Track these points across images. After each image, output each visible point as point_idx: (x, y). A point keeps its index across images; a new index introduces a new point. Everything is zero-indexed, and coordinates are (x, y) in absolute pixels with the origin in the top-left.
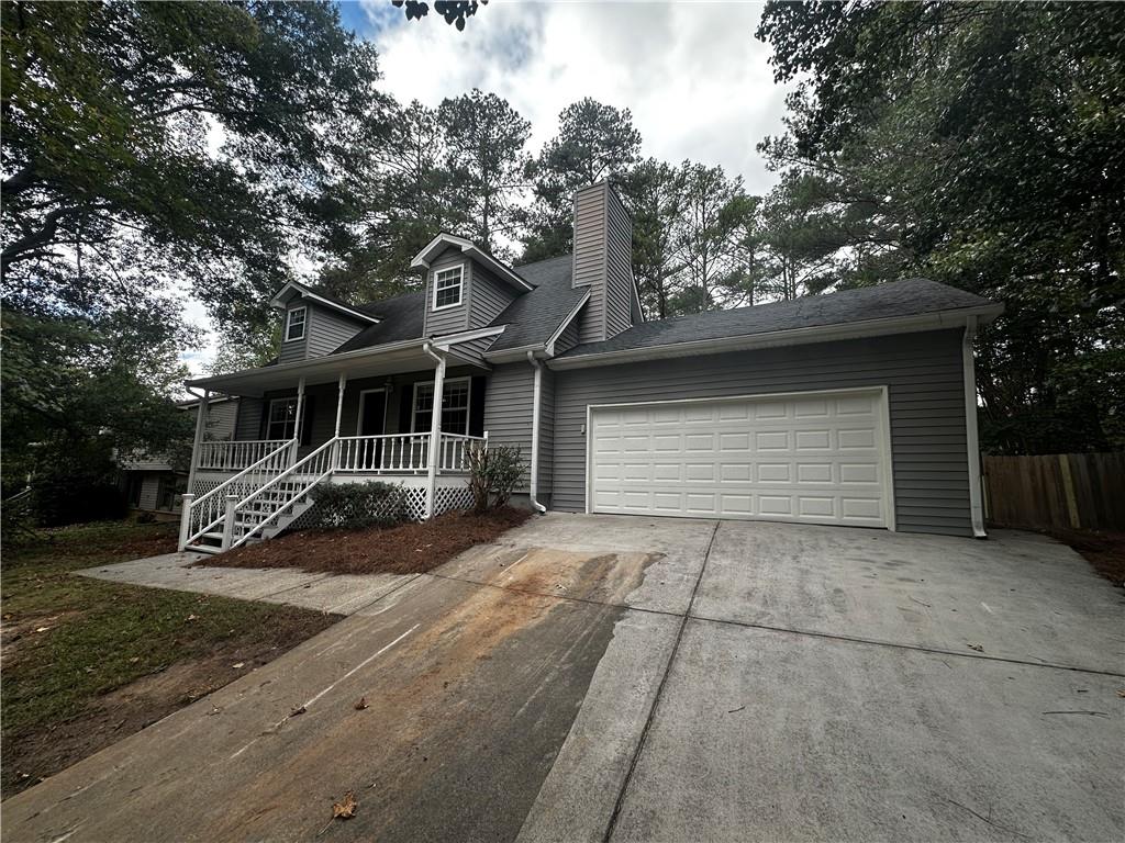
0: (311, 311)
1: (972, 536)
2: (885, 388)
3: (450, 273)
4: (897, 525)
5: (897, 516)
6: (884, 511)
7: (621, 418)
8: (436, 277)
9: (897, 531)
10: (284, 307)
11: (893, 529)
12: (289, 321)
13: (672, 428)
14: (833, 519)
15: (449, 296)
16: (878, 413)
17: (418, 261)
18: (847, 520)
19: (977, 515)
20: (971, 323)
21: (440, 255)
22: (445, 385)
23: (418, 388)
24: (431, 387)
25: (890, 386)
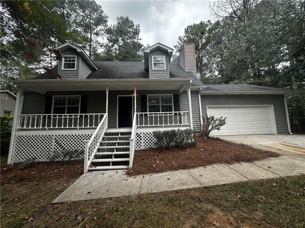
1: (290, 134)
2: (272, 105)
4: (278, 133)
5: (277, 131)
8: (153, 58)
9: (278, 134)
12: (63, 61)
14: (265, 133)
16: (270, 110)
18: (267, 133)
19: (290, 130)
21: (154, 51)
22: (161, 96)
23: (149, 96)
24: (155, 96)
25: (274, 105)
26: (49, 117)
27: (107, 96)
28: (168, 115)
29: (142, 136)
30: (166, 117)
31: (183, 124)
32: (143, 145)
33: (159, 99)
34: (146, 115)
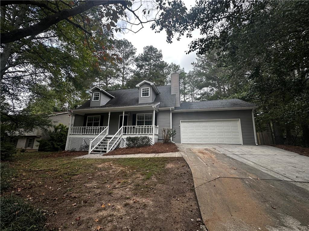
0: (102, 94)
1: (256, 145)
2: (240, 119)
3: (146, 89)
4: (243, 143)
5: (243, 142)
6: (241, 141)
7: (188, 123)
8: (142, 89)
10: (92, 92)
11: (243, 144)
12: (93, 96)
13: (199, 126)
14: (232, 143)
15: (146, 94)
16: (238, 124)
17: (138, 85)
18: (234, 143)
19: (256, 141)
20: (254, 109)
21: (143, 85)
22: (145, 115)
23: (138, 115)
24: (141, 115)
25: (241, 119)
26: (85, 128)
27: (109, 116)
28: (141, 127)
29: (125, 140)
30: (139, 129)
31: (149, 133)
32: (125, 145)
33: (144, 116)
34: (134, 127)
